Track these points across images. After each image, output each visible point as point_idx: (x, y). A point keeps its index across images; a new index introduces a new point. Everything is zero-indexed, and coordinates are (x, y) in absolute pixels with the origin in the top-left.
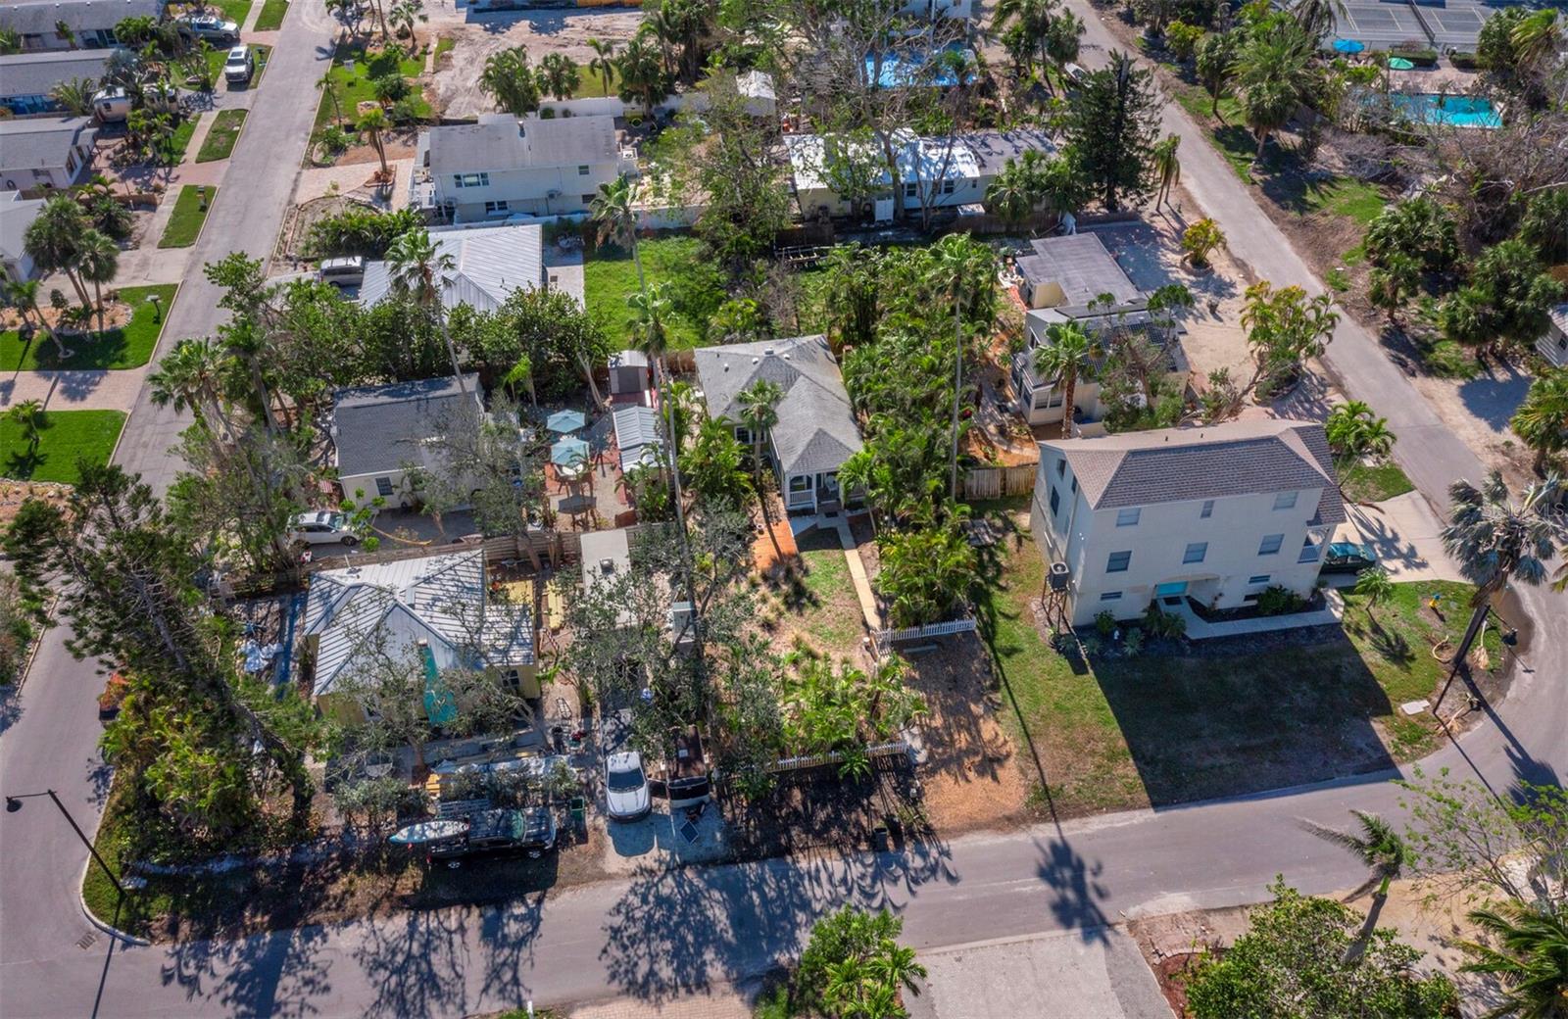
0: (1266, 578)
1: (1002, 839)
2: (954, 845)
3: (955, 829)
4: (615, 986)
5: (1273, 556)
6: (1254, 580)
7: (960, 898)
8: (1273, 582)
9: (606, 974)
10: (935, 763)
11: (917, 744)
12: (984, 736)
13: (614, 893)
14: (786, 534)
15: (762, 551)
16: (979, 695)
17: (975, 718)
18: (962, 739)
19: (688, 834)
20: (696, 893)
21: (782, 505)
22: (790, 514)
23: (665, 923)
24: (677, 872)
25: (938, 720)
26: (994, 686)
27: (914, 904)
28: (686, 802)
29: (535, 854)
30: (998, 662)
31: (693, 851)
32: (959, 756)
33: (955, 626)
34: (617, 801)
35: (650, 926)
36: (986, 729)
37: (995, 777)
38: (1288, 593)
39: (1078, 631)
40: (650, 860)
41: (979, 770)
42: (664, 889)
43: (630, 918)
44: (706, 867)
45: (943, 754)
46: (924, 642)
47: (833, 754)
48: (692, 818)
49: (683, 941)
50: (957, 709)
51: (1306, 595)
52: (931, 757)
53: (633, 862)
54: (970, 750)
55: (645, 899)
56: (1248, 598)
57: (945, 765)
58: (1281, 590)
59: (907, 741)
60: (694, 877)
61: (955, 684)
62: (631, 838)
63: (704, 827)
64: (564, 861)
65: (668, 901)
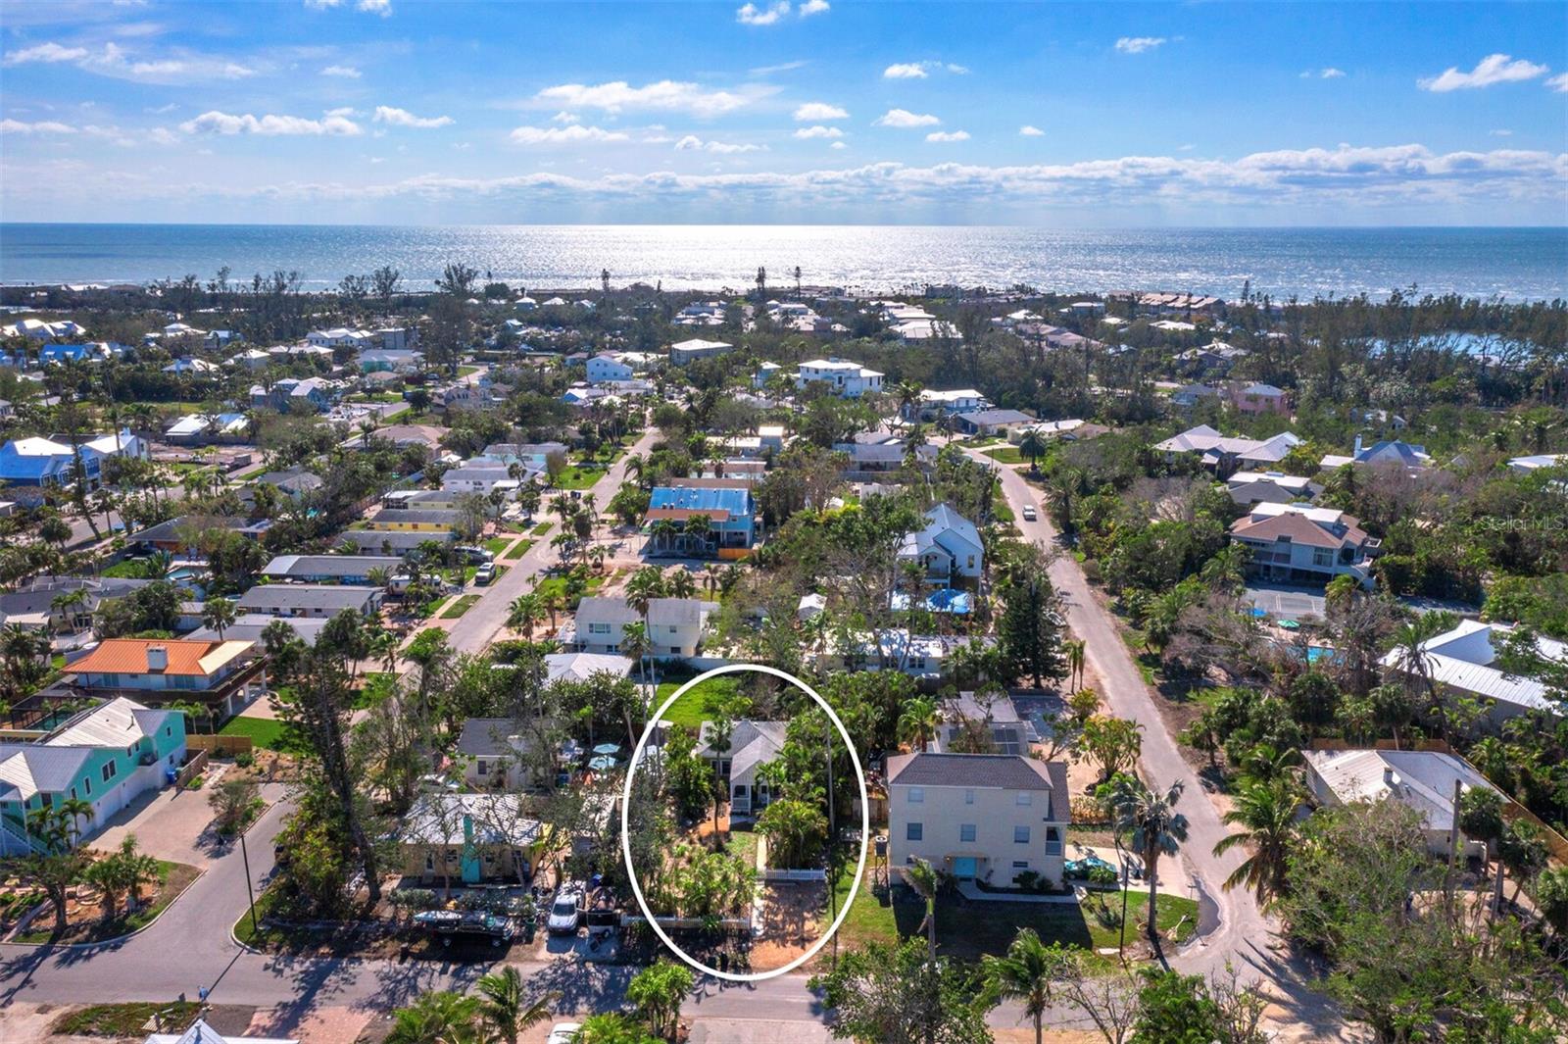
0: (1025, 864)
3: (762, 968)
5: (1025, 845)
6: (1016, 864)
7: (752, 998)
8: (1031, 868)
10: (767, 937)
11: (760, 927)
12: (806, 928)
13: (537, 968)
14: (725, 823)
15: (705, 828)
16: (812, 909)
17: (804, 919)
18: (791, 928)
19: (593, 947)
20: (588, 974)
21: (729, 809)
22: (732, 814)
23: (563, 983)
24: (581, 963)
25: (779, 918)
26: (825, 906)
27: (719, 995)
28: (598, 929)
29: (496, 943)
30: (833, 895)
31: (593, 955)
32: (785, 935)
33: (812, 874)
34: (556, 920)
35: (553, 983)
36: (809, 925)
37: (803, 948)
38: (1041, 877)
39: (893, 886)
40: (567, 956)
41: (795, 943)
42: (569, 969)
43: (542, 978)
44: (599, 964)
45: (775, 933)
46: (788, 881)
47: (699, 920)
48: (598, 939)
49: (570, 992)
50: (794, 914)
51: (1057, 884)
52: (765, 934)
53: (555, 956)
54: (794, 933)
55: (555, 972)
56: (1015, 880)
57: (773, 938)
58: (1035, 875)
59: (754, 924)
60: (590, 966)
61: (799, 903)
62: (559, 943)
63: (604, 946)
64: (514, 950)
65: (570, 975)
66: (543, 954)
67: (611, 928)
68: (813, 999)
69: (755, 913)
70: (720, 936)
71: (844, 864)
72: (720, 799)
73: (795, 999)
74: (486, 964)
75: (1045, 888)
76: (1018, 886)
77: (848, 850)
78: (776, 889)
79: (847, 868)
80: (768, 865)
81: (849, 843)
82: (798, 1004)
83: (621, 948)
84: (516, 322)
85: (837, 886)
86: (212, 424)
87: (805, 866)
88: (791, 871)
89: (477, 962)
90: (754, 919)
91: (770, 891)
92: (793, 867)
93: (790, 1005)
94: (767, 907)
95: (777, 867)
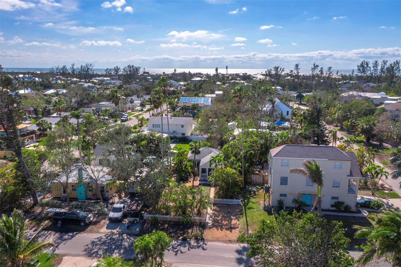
0: (337, 198)
1: (225, 245)
2: (209, 243)
3: (210, 240)
4: (84, 253)
5: (338, 188)
6: (333, 198)
7: (203, 254)
8: (340, 200)
9: (84, 249)
10: (213, 226)
11: (210, 222)
12: (232, 223)
13: (99, 235)
14: (197, 183)
15: (188, 185)
16: (235, 215)
17: (232, 219)
18: (225, 223)
19: (128, 227)
20: (123, 239)
21: (199, 179)
22: (200, 180)
23: (109, 243)
24: (121, 234)
25: (220, 218)
26: (242, 214)
27: (188, 252)
28: (132, 219)
29: (82, 224)
30: (245, 210)
31: (128, 231)
32: (222, 225)
33: (235, 201)
34: (112, 215)
35: (104, 243)
36: (234, 222)
37: (231, 231)
38: (345, 204)
39: (273, 207)
40: (115, 231)
41: (227, 229)
42: (114, 237)
43: (100, 240)
44: (130, 235)
45: (217, 225)
46: (224, 204)
47: (181, 217)
48: (132, 224)
49: (111, 247)
50: (227, 217)
51: (354, 209)
52: (213, 225)
53: (110, 231)
54: (226, 225)
55: (107, 238)
56: (332, 206)
57: (217, 227)
58: (343, 203)
59: (207, 221)
60: (125, 236)
61: (229, 212)
62: (113, 225)
63: (133, 227)
64: (90, 228)
65: (114, 239)
66: (104, 230)
67: (138, 219)
68: (238, 256)
69: (208, 216)
70: (190, 225)
71: (249, 199)
72: (195, 175)
73: (227, 255)
74: (75, 233)
75: (347, 209)
76: (334, 208)
77: (250, 194)
78: (218, 207)
79: (251, 200)
80: (215, 197)
81: (251, 191)
82: (229, 258)
83: (142, 228)
84: (150, 78)
85: (247, 207)
86: (57, 91)
87: (231, 198)
88: (225, 200)
89: (70, 232)
90: (207, 218)
91: (215, 208)
92: (226, 198)
93: (225, 259)
94: (214, 214)
95: (219, 198)
